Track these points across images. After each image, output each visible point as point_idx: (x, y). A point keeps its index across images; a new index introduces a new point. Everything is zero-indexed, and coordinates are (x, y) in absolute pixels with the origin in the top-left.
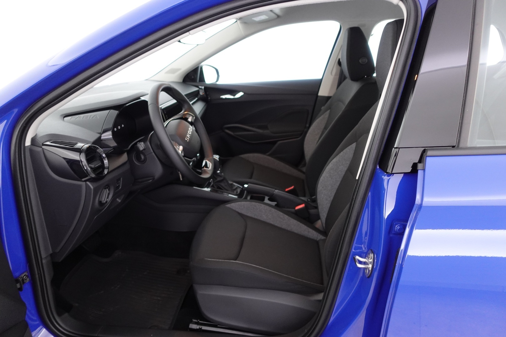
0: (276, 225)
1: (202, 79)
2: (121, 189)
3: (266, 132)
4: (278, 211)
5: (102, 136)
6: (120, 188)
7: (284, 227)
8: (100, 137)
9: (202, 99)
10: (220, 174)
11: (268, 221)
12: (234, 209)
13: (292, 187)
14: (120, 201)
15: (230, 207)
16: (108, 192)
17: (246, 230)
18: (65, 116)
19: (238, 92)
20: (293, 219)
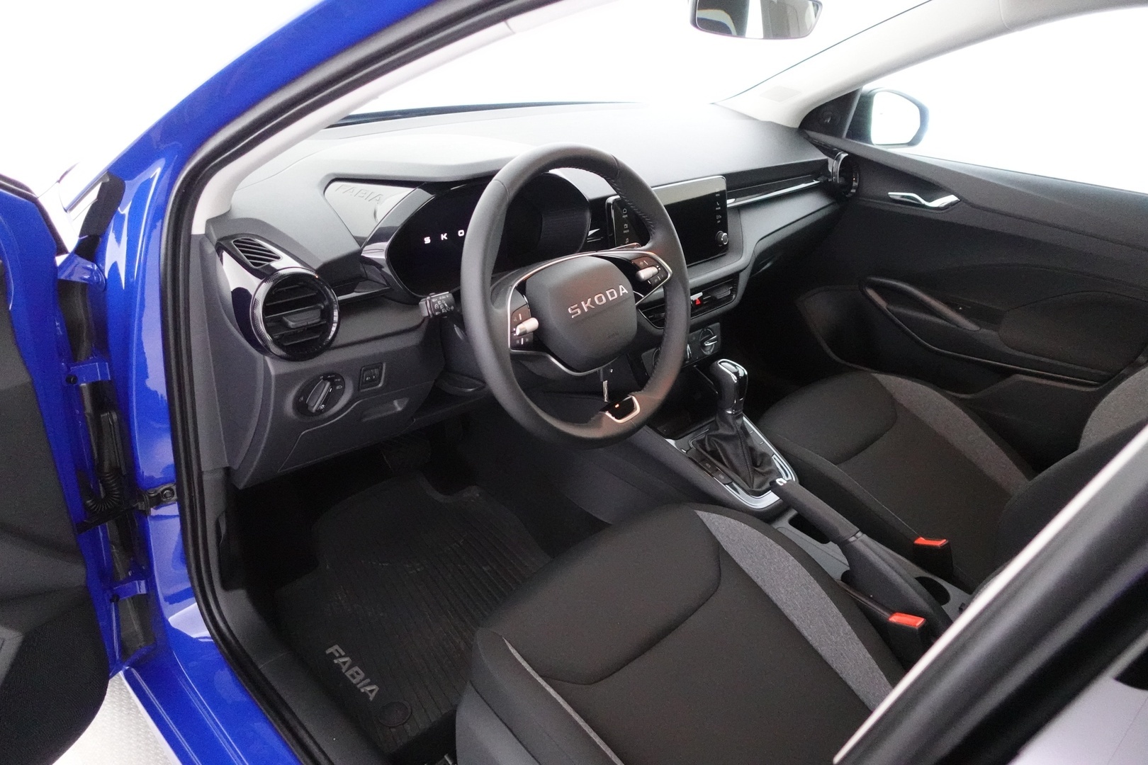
0: (806, 633)
1: (860, 130)
2: (381, 387)
3: (987, 335)
4: (828, 600)
5: (365, 249)
6: (380, 385)
7: (824, 651)
8: (360, 251)
9: (825, 189)
10: (730, 420)
11: (787, 611)
12: (713, 529)
13: (940, 543)
14: (399, 409)
15: (705, 520)
16: (328, 389)
17: (700, 606)
18: (334, 178)
19: (948, 192)
20: (861, 645)
